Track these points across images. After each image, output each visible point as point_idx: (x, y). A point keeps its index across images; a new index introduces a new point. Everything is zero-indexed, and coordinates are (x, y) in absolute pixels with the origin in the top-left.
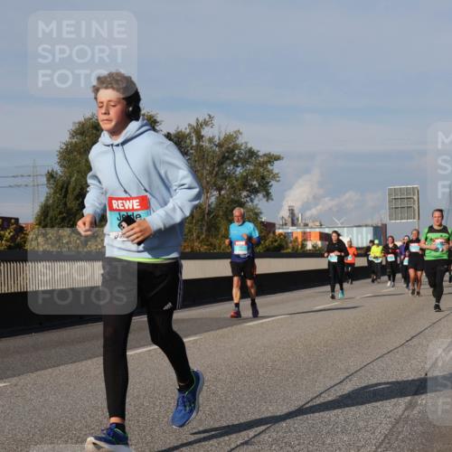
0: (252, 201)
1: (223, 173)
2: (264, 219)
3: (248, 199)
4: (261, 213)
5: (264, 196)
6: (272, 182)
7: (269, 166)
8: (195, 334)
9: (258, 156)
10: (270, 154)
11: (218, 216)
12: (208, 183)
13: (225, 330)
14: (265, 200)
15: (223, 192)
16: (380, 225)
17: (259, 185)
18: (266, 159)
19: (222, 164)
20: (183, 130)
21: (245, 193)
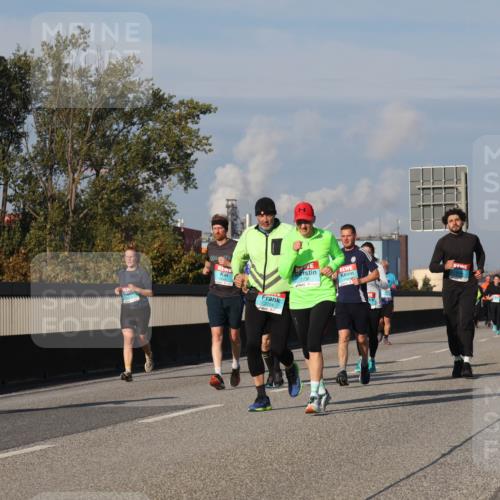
0: (158, 188)
1: (104, 136)
2: (181, 222)
3: (151, 185)
4: (175, 212)
5: (181, 181)
6: (197, 155)
7: (190, 125)
8: (44, 439)
9: (170, 105)
10: (192, 101)
11: (93, 217)
12: (76, 153)
13: (102, 432)
14: (181, 187)
15: (103, 171)
16: (394, 237)
17: (172, 159)
18: (184, 111)
19: (103, 118)
20: (28, 54)
21: (145, 175)
